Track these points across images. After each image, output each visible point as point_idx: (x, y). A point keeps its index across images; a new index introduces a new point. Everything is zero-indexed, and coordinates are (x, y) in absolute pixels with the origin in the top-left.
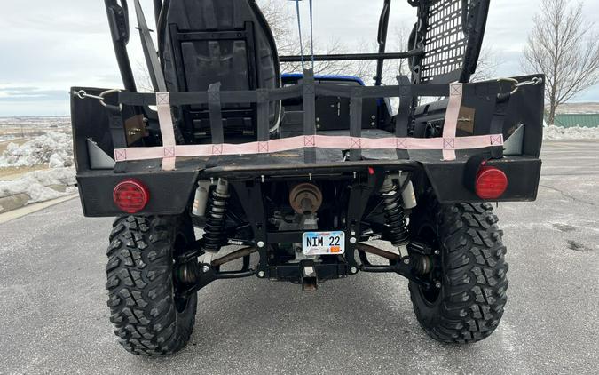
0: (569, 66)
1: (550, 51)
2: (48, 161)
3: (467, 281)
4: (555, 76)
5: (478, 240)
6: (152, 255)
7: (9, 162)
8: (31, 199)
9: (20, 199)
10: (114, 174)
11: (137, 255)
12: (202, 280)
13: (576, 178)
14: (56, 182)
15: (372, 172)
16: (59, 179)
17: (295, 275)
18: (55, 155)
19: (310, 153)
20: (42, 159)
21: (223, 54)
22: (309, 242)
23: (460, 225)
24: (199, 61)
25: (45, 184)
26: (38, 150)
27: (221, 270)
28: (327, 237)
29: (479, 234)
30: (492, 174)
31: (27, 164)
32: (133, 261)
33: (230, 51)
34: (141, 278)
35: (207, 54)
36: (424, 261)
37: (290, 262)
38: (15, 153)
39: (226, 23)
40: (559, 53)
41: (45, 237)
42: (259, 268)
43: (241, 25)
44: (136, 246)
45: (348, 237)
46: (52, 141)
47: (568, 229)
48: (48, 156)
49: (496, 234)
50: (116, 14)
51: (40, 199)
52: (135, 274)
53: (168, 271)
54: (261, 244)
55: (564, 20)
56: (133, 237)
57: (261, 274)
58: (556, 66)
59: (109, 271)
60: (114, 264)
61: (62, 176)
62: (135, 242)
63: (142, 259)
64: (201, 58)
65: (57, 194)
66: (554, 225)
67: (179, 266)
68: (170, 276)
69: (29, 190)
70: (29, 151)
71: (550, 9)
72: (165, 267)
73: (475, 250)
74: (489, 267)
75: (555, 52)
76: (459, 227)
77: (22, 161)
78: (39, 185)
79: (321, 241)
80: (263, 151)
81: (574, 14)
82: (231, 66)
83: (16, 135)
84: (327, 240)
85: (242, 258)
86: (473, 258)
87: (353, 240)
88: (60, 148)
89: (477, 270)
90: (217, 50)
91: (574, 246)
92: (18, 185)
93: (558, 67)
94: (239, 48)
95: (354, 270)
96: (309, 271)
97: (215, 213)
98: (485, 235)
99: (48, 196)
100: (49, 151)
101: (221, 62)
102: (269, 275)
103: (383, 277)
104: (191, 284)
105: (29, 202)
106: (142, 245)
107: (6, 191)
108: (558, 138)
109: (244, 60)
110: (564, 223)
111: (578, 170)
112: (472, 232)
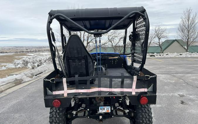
0: (193, 33)
1: (187, 28)
2: (27, 66)
3: (141, 122)
4: (188, 36)
5: (144, 111)
6: (61, 114)
7: (15, 66)
8: (23, 81)
9: (20, 81)
10: (52, 98)
11: (57, 114)
12: (73, 118)
13: (190, 75)
14: (30, 75)
15: (114, 98)
16: (31, 74)
17: (97, 117)
18: (29, 64)
19: (100, 93)
20: (25, 65)
21: (79, 62)
22: (101, 109)
23: (140, 106)
24: (73, 64)
25: (27, 76)
26: (24, 62)
27: (78, 116)
28: (106, 108)
29: (144, 109)
30: (144, 99)
31: (21, 67)
32: (56, 116)
33: (81, 62)
34: (58, 120)
35: (75, 62)
36: (132, 114)
37: (96, 114)
38: (17, 63)
39: (80, 56)
40: (189, 29)
41: (29, 96)
42: (88, 115)
43: (84, 56)
44: (57, 111)
45: (111, 108)
46: (28, 59)
47: (182, 96)
48: (27, 64)
49: (149, 109)
50: (53, 53)
51: (26, 81)
52: (57, 119)
53: (65, 118)
54: (88, 110)
55: (191, 19)
56: (56, 109)
57: (88, 117)
58: (188, 33)
59: (50, 118)
60: (51, 116)
61: (32, 73)
62: (56, 110)
63: (58, 115)
64: (74, 63)
65: (31, 79)
66: (179, 94)
67: (67, 114)
68: (65, 119)
69: (22, 78)
70: (21, 62)
71: (186, 15)
72: (64, 117)
73: (143, 114)
74: (147, 118)
75: (188, 28)
76: (139, 107)
77: (19, 66)
78: (25, 76)
79: (104, 109)
80: (88, 92)
81: (194, 16)
82: (81, 65)
83: (15, 52)
84: (106, 109)
85: (84, 112)
86: (143, 116)
87: (112, 109)
88: (30, 61)
89: (144, 119)
90: (78, 62)
91: (182, 103)
92: (19, 77)
93: (189, 33)
94: (83, 61)
95: (113, 116)
96: (101, 117)
97: (77, 102)
98: (146, 109)
99: (28, 80)
100: (27, 63)
101: (79, 64)
102: (90, 117)
103: (121, 118)
104: (70, 119)
105: (23, 82)
106: (58, 111)
107: (16, 79)
108: (189, 56)
109: (84, 64)
110: (181, 94)
111: (192, 71)
112: (143, 109)
